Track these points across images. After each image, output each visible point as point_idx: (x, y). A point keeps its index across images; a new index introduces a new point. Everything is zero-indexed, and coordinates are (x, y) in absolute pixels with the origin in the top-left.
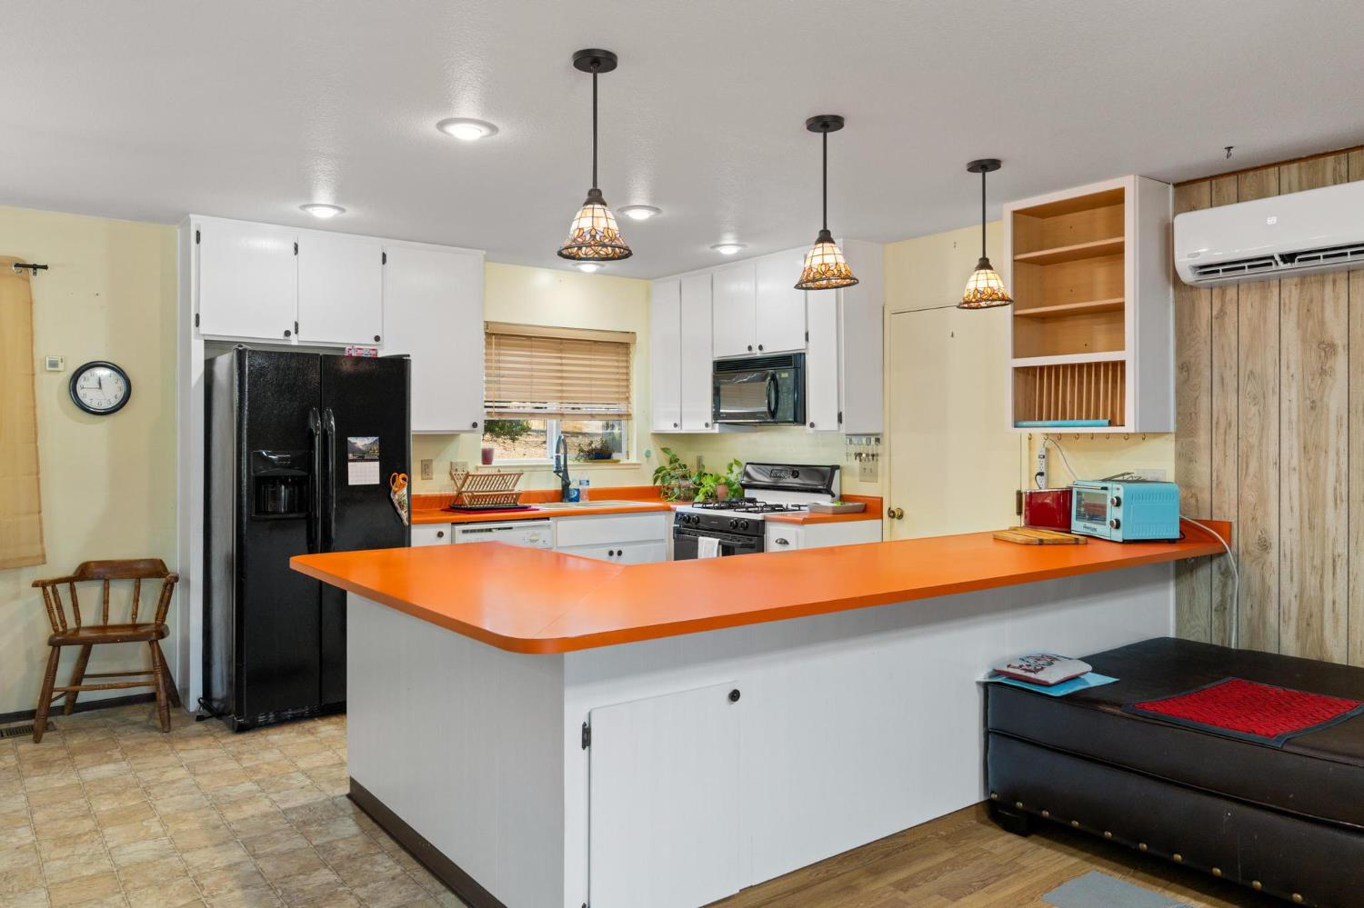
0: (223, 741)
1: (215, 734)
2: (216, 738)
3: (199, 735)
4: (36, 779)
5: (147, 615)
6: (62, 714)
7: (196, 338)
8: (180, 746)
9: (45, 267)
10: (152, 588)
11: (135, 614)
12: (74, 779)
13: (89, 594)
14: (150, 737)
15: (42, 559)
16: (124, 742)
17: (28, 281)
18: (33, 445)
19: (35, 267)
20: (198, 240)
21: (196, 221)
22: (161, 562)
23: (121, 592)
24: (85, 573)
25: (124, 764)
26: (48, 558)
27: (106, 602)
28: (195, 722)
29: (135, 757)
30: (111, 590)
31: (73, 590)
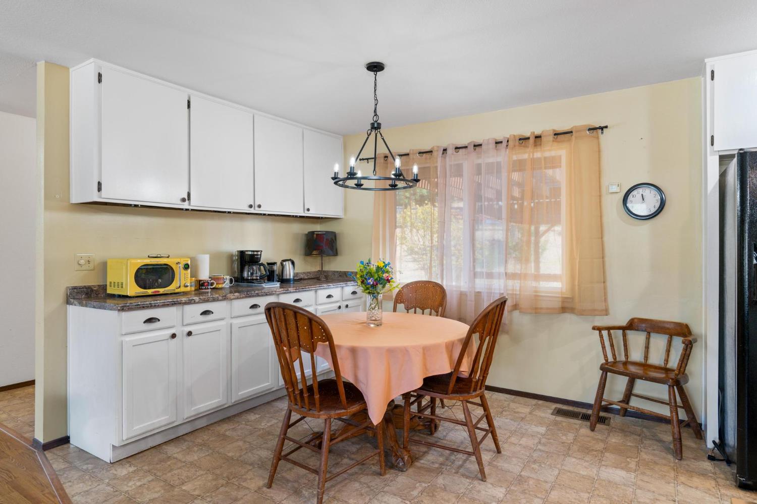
0: (723, 491)
1: (719, 480)
2: (718, 484)
3: (703, 474)
4: (574, 460)
5: (674, 362)
6: (618, 414)
7: (710, 155)
8: (682, 478)
9: (606, 127)
10: (678, 344)
11: (667, 361)
12: (593, 472)
13: (637, 339)
14: (664, 458)
15: (606, 312)
16: (644, 455)
17: (598, 138)
18: (600, 239)
19: (602, 128)
20: (712, 78)
21: (711, 63)
22: (687, 326)
23: (659, 342)
24: (633, 325)
25: (633, 475)
26: (611, 311)
27: (647, 347)
28: (706, 459)
29: (643, 473)
30: (652, 340)
31: (624, 336)
